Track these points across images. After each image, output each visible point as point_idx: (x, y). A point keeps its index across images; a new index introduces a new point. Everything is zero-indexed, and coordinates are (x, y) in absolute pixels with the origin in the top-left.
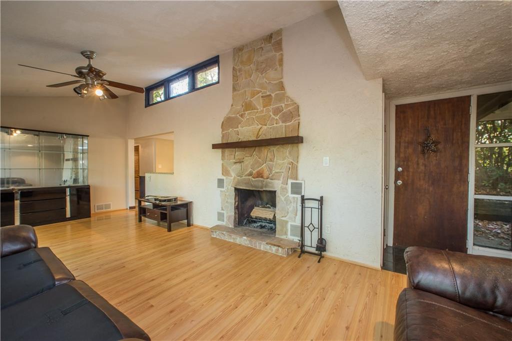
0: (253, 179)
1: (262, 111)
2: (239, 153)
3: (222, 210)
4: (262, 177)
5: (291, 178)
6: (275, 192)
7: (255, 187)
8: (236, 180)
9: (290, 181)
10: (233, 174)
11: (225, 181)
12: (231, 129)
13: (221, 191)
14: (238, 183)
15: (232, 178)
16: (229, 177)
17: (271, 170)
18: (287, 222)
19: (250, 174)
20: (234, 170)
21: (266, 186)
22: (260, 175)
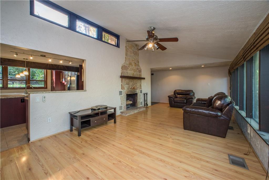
0: (132, 90)
1: (134, 67)
2: (127, 80)
3: (122, 104)
4: (134, 89)
5: (140, 89)
6: (137, 93)
7: (133, 92)
8: (127, 91)
9: (140, 90)
10: (126, 89)
11: (123, 92)
12: (125, 71)
13: (121, 97)
14: (128, 92)
15: (125, 90)
16: (124, 90)
17: (136, 87)
18: (140, 102)
19: (131, 88)
20: (126, 87)
21: (135, 92)
22: (134, 88)
